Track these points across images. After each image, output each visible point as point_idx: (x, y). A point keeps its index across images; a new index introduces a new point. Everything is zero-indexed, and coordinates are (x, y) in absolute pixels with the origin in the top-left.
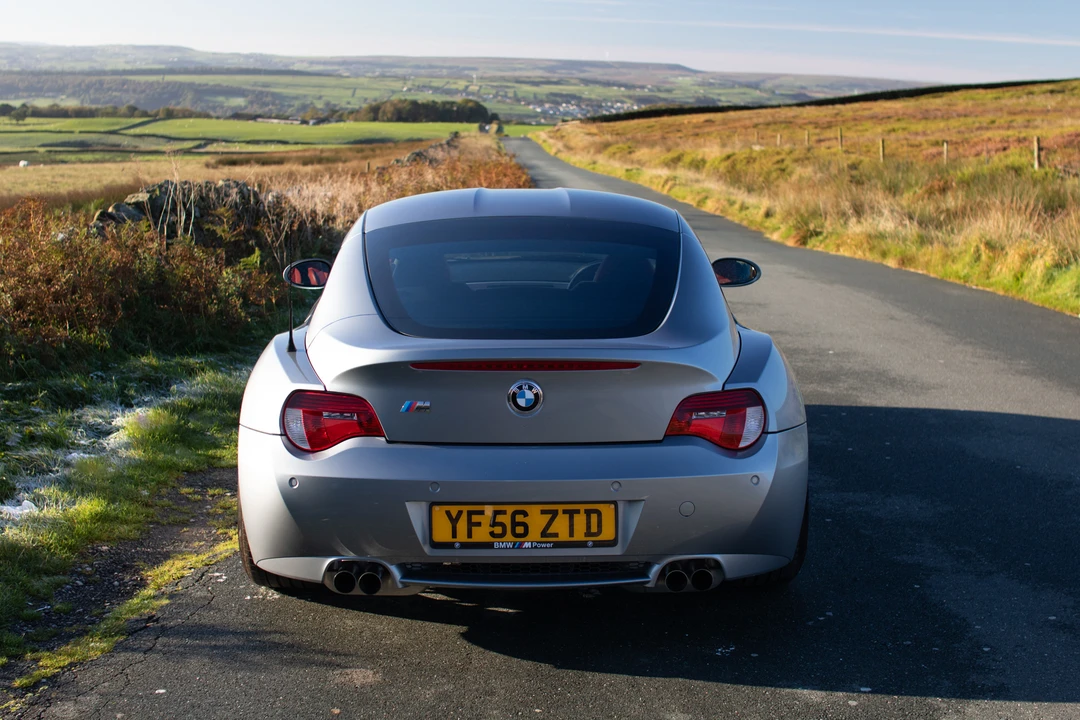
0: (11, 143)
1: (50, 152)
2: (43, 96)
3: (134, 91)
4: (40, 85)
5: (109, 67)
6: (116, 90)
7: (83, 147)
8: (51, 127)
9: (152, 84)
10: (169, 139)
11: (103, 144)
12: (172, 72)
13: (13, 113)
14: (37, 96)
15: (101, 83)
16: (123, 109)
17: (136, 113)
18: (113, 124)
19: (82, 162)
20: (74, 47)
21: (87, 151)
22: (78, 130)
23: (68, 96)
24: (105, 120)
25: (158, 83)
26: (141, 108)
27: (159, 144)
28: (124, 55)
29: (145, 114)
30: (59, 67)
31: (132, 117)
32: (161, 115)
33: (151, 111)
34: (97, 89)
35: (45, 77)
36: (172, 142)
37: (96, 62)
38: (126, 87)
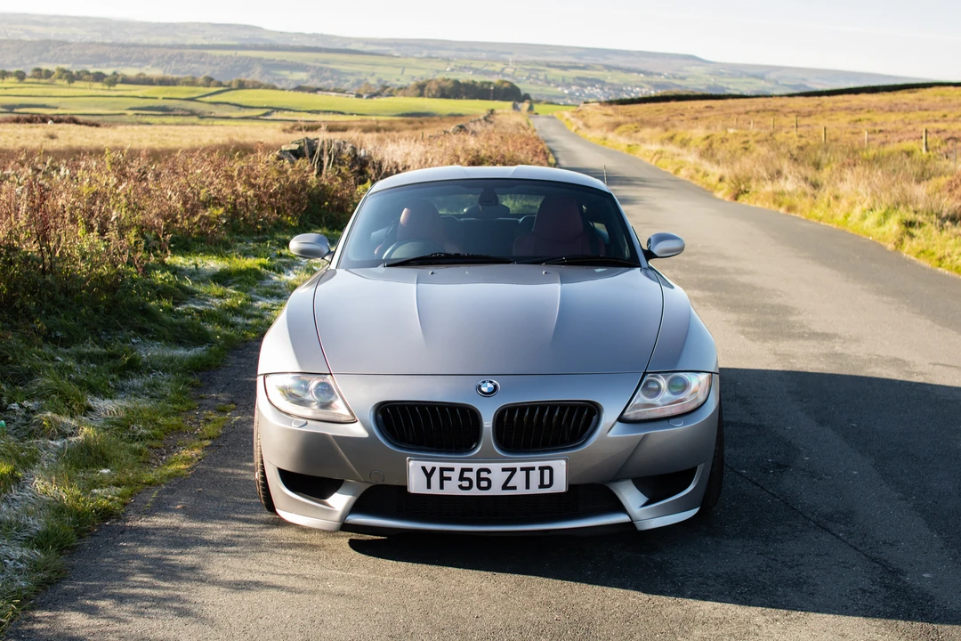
0: (103, 106)
1: (137, 114)
2: (131, 66)
3: (210, 64)
4: (128, 56)
5: (189, 42)
6: (194, 62)
7: (166, 111)
8: (139, 93)
9: (226, 58)
10: (241, 106)
11: (183, 109)
12: (244, 47)
13: (105, 80)
14: (126, 65)
15: (181, 55)
16: (201, 79)
17: (212, 83)
18: (193, 92)
19: (164, 124)
20: (159, 23)
21: (170, 115)
22: (161, 96)
23: (153, 66)
24: (185, 88)
25: (231, 56)
26: (217, 79)
27: (231, 111)
28: (203, 31)
29: (220, 84)
30: (145, 40)
31: (208, 86)
32: (234, 86)
33: (226, 82)
34: (177, 62)
35: (132, 49)
36: (243, 109)
37: (178, 37)
38: (203, 60)
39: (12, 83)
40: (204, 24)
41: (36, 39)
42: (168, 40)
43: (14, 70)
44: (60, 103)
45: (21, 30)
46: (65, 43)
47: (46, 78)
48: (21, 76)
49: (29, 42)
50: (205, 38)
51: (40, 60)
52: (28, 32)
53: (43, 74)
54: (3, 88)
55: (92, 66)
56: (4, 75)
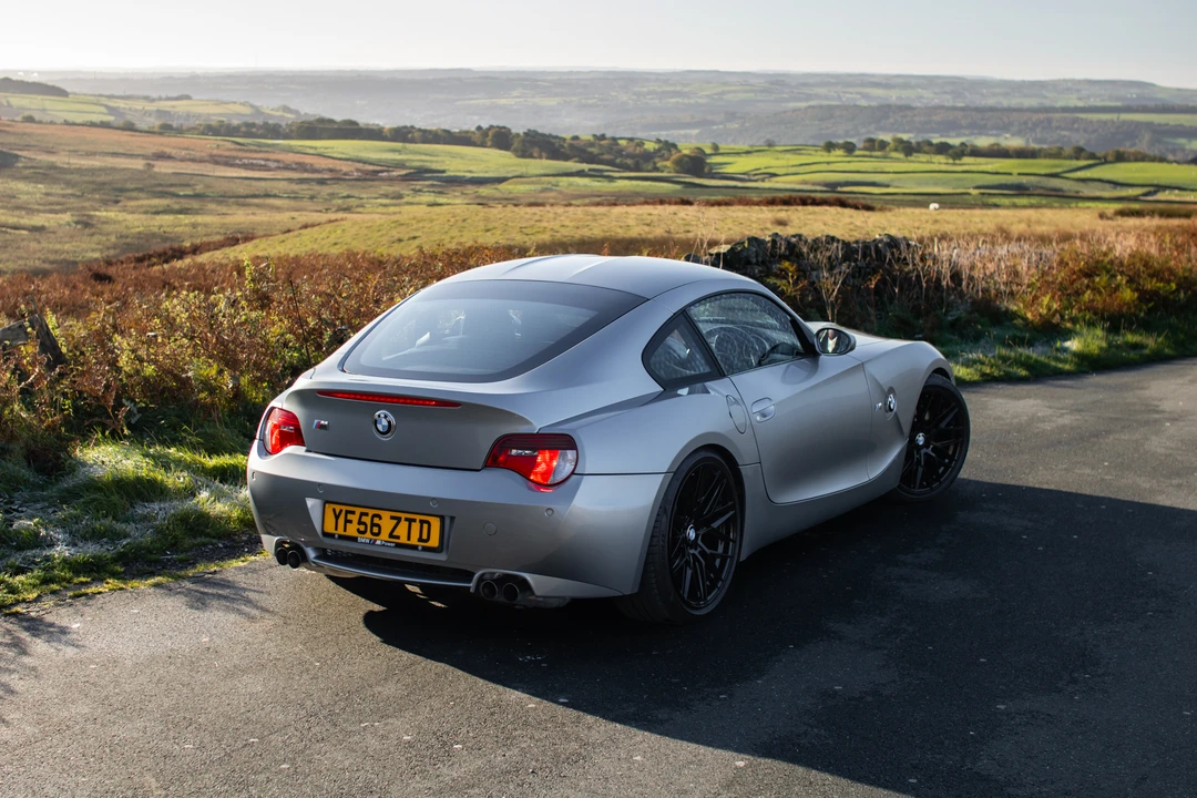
0: (945, 183)
1: (983, 194)
2: (987, 135)
3: (1085, 131)
4: (982, 123)
5: (1060, 104)
6: (1065, 129)
7: (1020, 190)
8: (989, 168)
9: (1105, 123)
10: (1115, 184)
11: (1042, 188)
12: (1128, 109)
13: (951, 151)
14: (980, 134)
15: (1049, 121)
16: (1068, 150)
17: (1083, 154)
18: (1056, 166)
19: (1015, 206)
20: (1024, 81)
21: (1024, 195)
22: (1015, 171)
23: (1013, 135)
24: (1049, 161)
25: (1113, 122)
26: (1088, 149)
27: (1103, 190)
28: (1078, 91)
29: (1092, 156)
30: (1005, 103)
31: (1077, 159)
32: (1110, 158)
33: (1100, 153)
34: (1044, 128)
35: (990, 114)
36: (1119, 188)
37: (1046, 97)
38: (1076, 126)
39: (838, 156)
40: (1079, 82)
41: (874, 104)
42: (1033, 102)
43: (841, 141)
44: (892, 180)
45: (857, 93)
46: (909, 108)
47: (879, 150)
49: (866, 107)
50: (1080, 99)
51: (877, 129)
52: (865, 96)
53: (876, 145)
54: (828, 163)
55: (937, 135)
56: (830, 147)
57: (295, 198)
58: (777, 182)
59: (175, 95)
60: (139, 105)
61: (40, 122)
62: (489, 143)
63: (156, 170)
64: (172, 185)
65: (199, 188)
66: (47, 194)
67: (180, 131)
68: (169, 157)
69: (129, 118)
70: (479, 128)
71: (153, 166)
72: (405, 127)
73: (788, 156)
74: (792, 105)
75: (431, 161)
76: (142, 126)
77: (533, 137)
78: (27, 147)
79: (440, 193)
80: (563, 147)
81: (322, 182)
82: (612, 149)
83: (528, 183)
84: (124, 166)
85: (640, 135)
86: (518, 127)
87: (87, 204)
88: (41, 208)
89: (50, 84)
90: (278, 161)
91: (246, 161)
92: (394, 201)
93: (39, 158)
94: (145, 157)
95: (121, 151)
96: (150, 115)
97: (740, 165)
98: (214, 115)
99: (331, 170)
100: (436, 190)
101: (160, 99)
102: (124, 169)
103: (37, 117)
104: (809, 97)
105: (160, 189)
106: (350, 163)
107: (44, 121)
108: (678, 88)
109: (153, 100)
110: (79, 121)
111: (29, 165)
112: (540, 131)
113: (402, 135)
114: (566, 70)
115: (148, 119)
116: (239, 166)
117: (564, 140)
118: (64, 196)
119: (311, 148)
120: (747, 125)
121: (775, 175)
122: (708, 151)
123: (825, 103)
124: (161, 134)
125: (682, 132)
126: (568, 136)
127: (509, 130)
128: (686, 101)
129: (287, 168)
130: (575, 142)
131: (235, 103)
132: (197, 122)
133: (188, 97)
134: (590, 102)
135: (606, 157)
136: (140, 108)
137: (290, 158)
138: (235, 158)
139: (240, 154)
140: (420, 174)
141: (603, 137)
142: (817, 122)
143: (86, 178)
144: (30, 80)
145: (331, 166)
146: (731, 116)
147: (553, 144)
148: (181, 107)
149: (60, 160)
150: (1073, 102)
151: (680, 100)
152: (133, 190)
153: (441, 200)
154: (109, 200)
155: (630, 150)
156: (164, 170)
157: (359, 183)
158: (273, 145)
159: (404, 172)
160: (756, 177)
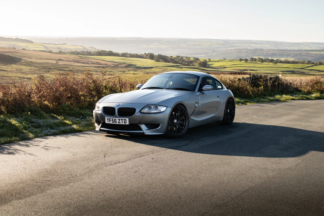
0: (272, 70)
1: (283, 73)
2: (284, 57)
3: (311, 56)
4: (283, 54)
5: (304, 49)
6: (305, 56)
7: (293, 72)
8: (284, 66)
9: (317, 54)
10: (319, 71)
11: (299, 72)
12: (323, 51)
13: (274, 62)
14: (282, 57)
15: (301, 54)
16: (306, 62)
17: (310, 63)
18: (303, 66)
20: (294, 43)
21: (294, 74)
22: (292, 67)
23: (291, 57)
24: (301, 65)
25: (318, 54)
26: (312, 61)
27: (316, 73)
28: (309, 45)
29: (313, 63)
30: (289, 48)
31: (309, 64)
32: (318, 64)
33: (315, 62)
34: (300, 55)
35: (285, 51)
36: (320, 72)
37: (300, 47)
38: (308, 55)
39: (243, 62)
40: (309, 43)
41: (253, 48)
42: (297, 48)
43: (244, 59)
44: (258, 69)
45: (248, 45)
46: (262, 50)
47: (254, 61)
48: (246, 60)
49: (250, 49)
50: (309, 48)
51: (254, 55)
52: (250, 46)
53: (254, 59)
54: (240, 64)
55: (270, 57)
56: (241, 60)
57: (96, 71)
58: (226, 69)
59: (62, 43)
60: (52, 46)
61: (27, 50)
62: (148, 58)
63: (59, 63)
64: (63, 68)
65: (71, 68)
66: (30, 69)
67: (64, 53)
68: (62, 60)
69: (50, 49)
70: (145, 54)
71: (58, 62)
72: (125, 53)
73: (229, 62)
74: (230, 48)
75: (132, 62)
76: (53, 51)
77: (160, 56)
78: (24, 57)
79: (135, 71)
80: (168, 59)
81: (103, 67)
82: (181, 60)
83: (159, 69)
84: (50, 62)
85: (188, 56)
86: (156, 54)
87: (41, 72)
88: (29, 73)
89: (29, 40)
90: (91, 62)
91: (83, 61)
92: (123, 73)
93: (27, 60)
94: (56, 60)
95: (49, 58)
96: (55, 48)
97: (216, 65)
98: (73, 49)
99: (106, 64)
100: (134, 70)
101: (58, 44)
102: (50, 63)
103: (26, 48)
104: (235, 46)
105: (60, 69)
106: (111, 62)
107: (28, 50)
108: (199, 44)
109: (56, 45)
110: (37, 50)
111: (25, 61)
112: (162, 55)
113: (124, 55)
114: (168, 38)
115: (55, 50)
116: (81, 63)
117: (168, 57)
118: (35, 70)
119: (100, 58)
120: (218, 54)
121: (226, 67)
122: (208, 61)
123: (239, 48)
124: (60, 54)
125: (200, 55)
126: (169, 56)
127: (153, 54)
128: (201, 47)
129: (94, 63)
130: (171, 58)
131: (78, 46)
132: (68, 51)
133: (66, 44)
134: (175, 47)
135: (180, 62)
136: (53, 47)
137: (94, 61)
138: (79, 61)
139: (81, 60)
140: (129, 66)
141: (179, 56)
142: (237, 53)
143: (40, 65)
144: (23, 39)
145: (105, 63)
146: (214, 51)
147: (166, 58)
148: (64, 47)
149: (33, 60)
150: (308, 48)
151: (200, 47)
152: (53, 69)
153: (136, 73)
154: (46, 71)
155: (186, 60)
156: (61, 64)
157: (113, 68)
158: (90, 57)
159: (125, 65)
160: (221, 68)
